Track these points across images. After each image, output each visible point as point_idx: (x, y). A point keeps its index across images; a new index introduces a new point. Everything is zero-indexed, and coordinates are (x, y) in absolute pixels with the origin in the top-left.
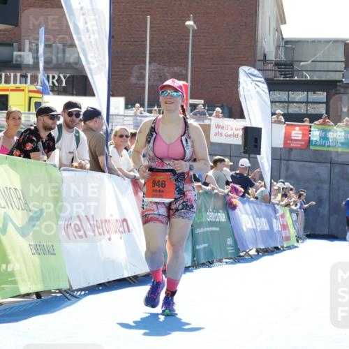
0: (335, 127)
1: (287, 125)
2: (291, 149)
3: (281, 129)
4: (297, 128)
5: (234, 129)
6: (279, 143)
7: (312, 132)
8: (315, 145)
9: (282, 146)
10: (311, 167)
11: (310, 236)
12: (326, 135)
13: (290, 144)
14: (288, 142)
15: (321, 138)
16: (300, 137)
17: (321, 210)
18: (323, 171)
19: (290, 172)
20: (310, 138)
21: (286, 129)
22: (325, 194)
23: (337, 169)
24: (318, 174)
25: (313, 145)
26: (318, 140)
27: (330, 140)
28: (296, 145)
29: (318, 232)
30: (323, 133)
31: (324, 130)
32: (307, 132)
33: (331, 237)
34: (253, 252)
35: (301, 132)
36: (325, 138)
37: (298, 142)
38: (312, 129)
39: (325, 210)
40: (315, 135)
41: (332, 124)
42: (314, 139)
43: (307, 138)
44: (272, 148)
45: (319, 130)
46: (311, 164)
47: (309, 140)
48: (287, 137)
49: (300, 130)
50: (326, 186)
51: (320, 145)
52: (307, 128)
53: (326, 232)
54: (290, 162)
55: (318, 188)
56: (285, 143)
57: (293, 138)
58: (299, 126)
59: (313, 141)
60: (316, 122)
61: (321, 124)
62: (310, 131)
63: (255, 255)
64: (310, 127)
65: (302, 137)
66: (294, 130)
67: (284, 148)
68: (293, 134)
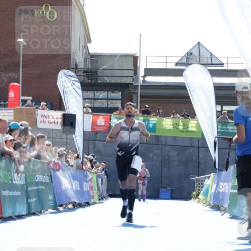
1: (94, 115)
2: (97, 133)
3: (89, 118)
4: (101, 117)
5: (55, 118)
6: (88, 128)
7: (112, 120)
9: (90, 130)
11: (111, 196)
13: (96, 129)
14: (95, 127)
16: (103, 124)
19: (96, 149)
20: (110, 124)
21: (93, 118)
28: (101, 130)
29: (117, 193)
32: (109, 120)
35: (104, 120)
37: (101, 127)
38: (112, 118)
40: (114, 122)
43: (108, 124)
44: (84, 132)
45: (117, 118)
47: (110, 126)
48: (94, 124)
49: (103, 118)
52: (109, 117)
54: (96, 142)
56: (92, 128)
57: (98, 124)
58: (102, 115)
60: (114, 113)
61: (118, 114)
62: (110, 119)
64: (111, 116)
65: (105, 123)
66: (99, 118)
67: (92, 131)
68: (98, 122)
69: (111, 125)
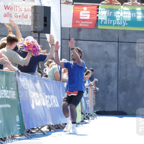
0: (122, 7)
1: (75, 5)
2: (80, 29)
3: (69, 10)
4: (85, 8)
5: (23, 9)
6: (68, 23)
7: (99, 12)
8: (103, 24)
9: (71, 26)
10: (99, 46)
11: (100, 113)
12: (113, 14)
13: (78, 23)
14: (77, 22)
15: (108, 17)
16: (88, 17)
17: (110, 87)
18: (111, 49)
20: (98, 17)
21: (74, 10)
22: (113, 72)
23: (124, 48)
24: (106, 53)
25: (101, 25)
26: (106, 19)
27: (118, 20)
28: (84, 25)
29: (107, 109)
30: (111, 13)
31: (111, 10)
32: (95, 12)
33: (120, 113)
34: (45, 129)
35: (89, 12)
36: (112, 17)
37: (86, 22)
38: (100, 9)
39: (113, 87)
40: (103, 14)
41: (119, 3)
42: (102, 19)
43: (95, 18)
44: (62, 28)
45: (106, 9)
46: (100, 43)
47: (97, 20)
48: (76, 17)
49: (88, 10)
50: (114, 64)
51: (107, 25)
52: (95, 8)
53: (115, 109)
54: (79, 41)
55: (106, 66)
56: (74, 23)
57: (81, 18)
58: (86, 6)
59: (100, 20)
60: (103, 2)
61: (108, 4)
62: (98, 11)
63: (47, 132)
64: (98, 7)
65: (90, 17)
66: (83, 10)
67: (73, 27)
68: (81, 15)
69: (99, 19)
